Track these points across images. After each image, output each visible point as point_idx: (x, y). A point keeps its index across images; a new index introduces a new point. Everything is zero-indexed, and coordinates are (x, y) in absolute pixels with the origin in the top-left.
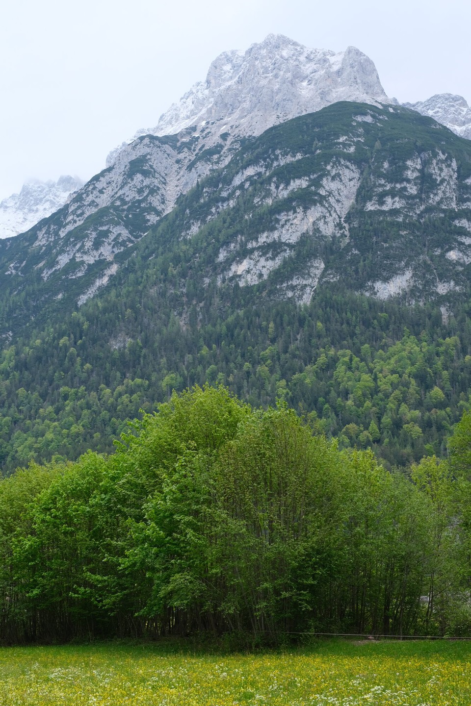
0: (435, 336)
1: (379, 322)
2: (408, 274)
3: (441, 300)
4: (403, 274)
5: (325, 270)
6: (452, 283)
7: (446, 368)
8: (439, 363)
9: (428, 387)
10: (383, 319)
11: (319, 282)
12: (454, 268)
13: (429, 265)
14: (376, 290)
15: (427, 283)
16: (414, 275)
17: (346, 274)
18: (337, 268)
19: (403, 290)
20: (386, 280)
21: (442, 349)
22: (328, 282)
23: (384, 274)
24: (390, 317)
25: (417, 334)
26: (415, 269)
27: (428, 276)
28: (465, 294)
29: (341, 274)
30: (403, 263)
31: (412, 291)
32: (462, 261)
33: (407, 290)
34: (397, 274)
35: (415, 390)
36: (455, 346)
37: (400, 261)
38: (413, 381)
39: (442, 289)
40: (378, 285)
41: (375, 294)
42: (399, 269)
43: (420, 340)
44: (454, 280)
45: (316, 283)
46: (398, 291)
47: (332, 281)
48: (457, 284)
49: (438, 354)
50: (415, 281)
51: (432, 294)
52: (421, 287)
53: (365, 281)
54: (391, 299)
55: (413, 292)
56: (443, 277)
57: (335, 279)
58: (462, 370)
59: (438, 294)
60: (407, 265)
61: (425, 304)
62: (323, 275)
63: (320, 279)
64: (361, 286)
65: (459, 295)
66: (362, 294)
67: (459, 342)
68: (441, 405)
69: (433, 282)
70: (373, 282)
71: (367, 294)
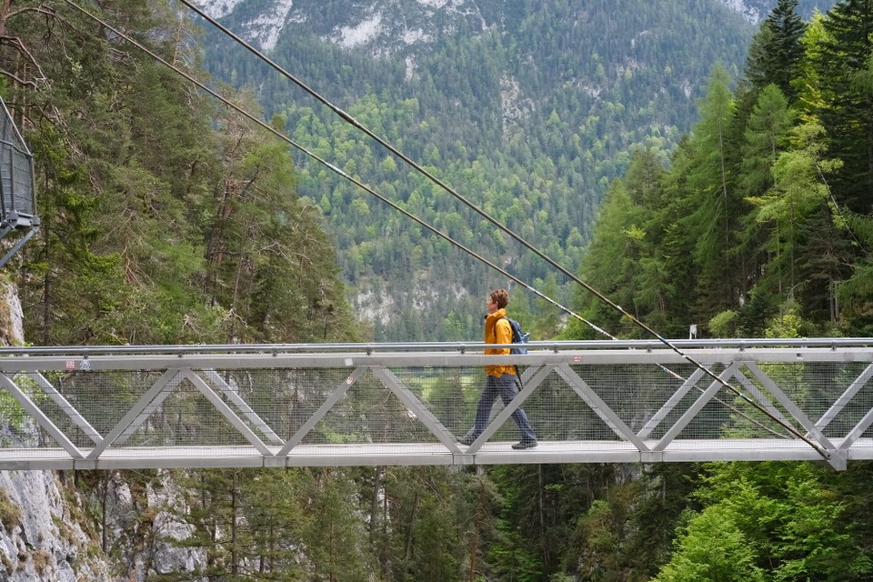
0: (396, 96)
1: (343, 77)
2: (377, 19)
3: (408, 50)
4: (372, 19)
5: (293, 8)
6: (421, 31)
7: (401, 134)
8: (396, 128)
9: (382, 156)
10: (346, 74)
11: (285, 22)
12: (424, 13)
13: (399, 11)
14: (343, 36)
15: (394, 32)
16: (383, 21)
17: (313, 15)
18: (304, 7)
19: (370, 37)
20: (354, 25)
21: (400, 112)
22: (293, 23)
23: (352, 19)
24: (354, 71)
25: (378, 92)
26: (384, 14)
27: (397, 23)
28: (431, 45)
29: (308, 15)
30: (372, 8)
31: (379, 39)
32: (432, 5)
33: (375, 37)
34: (365, 20)
35: (368, 158)
36: (414, 109)
37: (369, 5)
38: (368, 149)
39: (410, 37)
40: (346, 31)
41: (342, 40)
42: (367, 14)
43: (381, 100)
44: (423, 28)
45: (282, 24)
46: (365, 38)
47: (298, 22)
48: (425, 32)
49: (395, 118)
50: (383, 28)
51: (398, 43)
52: (388, 35)
53: (332, 25)
54: (357, 49)
55: (379, 41)
56: (411, 25)
57: (302, 20)
58: (416, 137)
59: (405, 43)
60: (376, 10)
61: (391, 54)
62: (290, 14)
63: (287, 19)
64: (327, 30)
65: (426, 45)
66: (328, 40)
67: (417, 103)
68: (391, 177)
69: (401, 28)
70: (341, 27)
71: (334, 40)
